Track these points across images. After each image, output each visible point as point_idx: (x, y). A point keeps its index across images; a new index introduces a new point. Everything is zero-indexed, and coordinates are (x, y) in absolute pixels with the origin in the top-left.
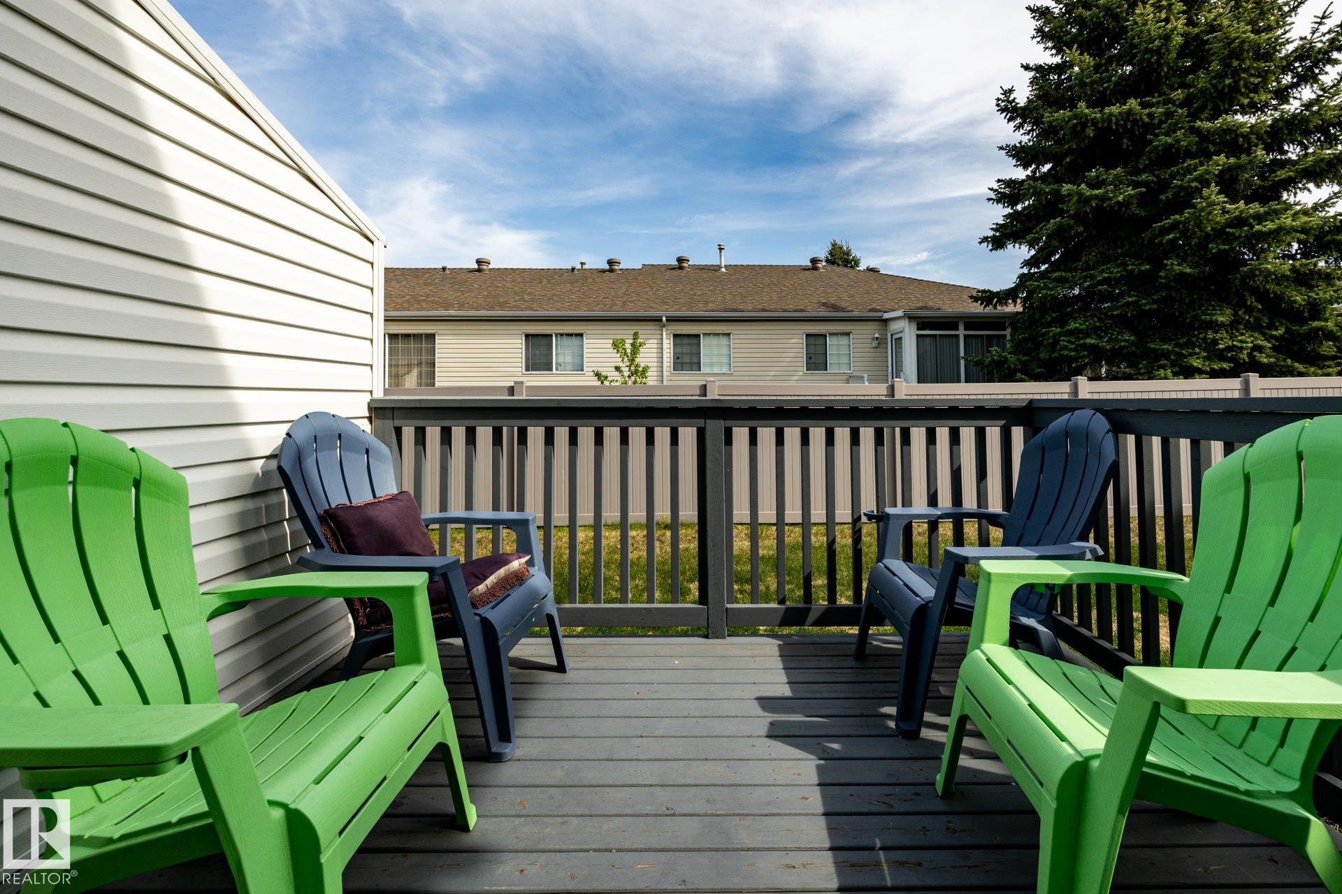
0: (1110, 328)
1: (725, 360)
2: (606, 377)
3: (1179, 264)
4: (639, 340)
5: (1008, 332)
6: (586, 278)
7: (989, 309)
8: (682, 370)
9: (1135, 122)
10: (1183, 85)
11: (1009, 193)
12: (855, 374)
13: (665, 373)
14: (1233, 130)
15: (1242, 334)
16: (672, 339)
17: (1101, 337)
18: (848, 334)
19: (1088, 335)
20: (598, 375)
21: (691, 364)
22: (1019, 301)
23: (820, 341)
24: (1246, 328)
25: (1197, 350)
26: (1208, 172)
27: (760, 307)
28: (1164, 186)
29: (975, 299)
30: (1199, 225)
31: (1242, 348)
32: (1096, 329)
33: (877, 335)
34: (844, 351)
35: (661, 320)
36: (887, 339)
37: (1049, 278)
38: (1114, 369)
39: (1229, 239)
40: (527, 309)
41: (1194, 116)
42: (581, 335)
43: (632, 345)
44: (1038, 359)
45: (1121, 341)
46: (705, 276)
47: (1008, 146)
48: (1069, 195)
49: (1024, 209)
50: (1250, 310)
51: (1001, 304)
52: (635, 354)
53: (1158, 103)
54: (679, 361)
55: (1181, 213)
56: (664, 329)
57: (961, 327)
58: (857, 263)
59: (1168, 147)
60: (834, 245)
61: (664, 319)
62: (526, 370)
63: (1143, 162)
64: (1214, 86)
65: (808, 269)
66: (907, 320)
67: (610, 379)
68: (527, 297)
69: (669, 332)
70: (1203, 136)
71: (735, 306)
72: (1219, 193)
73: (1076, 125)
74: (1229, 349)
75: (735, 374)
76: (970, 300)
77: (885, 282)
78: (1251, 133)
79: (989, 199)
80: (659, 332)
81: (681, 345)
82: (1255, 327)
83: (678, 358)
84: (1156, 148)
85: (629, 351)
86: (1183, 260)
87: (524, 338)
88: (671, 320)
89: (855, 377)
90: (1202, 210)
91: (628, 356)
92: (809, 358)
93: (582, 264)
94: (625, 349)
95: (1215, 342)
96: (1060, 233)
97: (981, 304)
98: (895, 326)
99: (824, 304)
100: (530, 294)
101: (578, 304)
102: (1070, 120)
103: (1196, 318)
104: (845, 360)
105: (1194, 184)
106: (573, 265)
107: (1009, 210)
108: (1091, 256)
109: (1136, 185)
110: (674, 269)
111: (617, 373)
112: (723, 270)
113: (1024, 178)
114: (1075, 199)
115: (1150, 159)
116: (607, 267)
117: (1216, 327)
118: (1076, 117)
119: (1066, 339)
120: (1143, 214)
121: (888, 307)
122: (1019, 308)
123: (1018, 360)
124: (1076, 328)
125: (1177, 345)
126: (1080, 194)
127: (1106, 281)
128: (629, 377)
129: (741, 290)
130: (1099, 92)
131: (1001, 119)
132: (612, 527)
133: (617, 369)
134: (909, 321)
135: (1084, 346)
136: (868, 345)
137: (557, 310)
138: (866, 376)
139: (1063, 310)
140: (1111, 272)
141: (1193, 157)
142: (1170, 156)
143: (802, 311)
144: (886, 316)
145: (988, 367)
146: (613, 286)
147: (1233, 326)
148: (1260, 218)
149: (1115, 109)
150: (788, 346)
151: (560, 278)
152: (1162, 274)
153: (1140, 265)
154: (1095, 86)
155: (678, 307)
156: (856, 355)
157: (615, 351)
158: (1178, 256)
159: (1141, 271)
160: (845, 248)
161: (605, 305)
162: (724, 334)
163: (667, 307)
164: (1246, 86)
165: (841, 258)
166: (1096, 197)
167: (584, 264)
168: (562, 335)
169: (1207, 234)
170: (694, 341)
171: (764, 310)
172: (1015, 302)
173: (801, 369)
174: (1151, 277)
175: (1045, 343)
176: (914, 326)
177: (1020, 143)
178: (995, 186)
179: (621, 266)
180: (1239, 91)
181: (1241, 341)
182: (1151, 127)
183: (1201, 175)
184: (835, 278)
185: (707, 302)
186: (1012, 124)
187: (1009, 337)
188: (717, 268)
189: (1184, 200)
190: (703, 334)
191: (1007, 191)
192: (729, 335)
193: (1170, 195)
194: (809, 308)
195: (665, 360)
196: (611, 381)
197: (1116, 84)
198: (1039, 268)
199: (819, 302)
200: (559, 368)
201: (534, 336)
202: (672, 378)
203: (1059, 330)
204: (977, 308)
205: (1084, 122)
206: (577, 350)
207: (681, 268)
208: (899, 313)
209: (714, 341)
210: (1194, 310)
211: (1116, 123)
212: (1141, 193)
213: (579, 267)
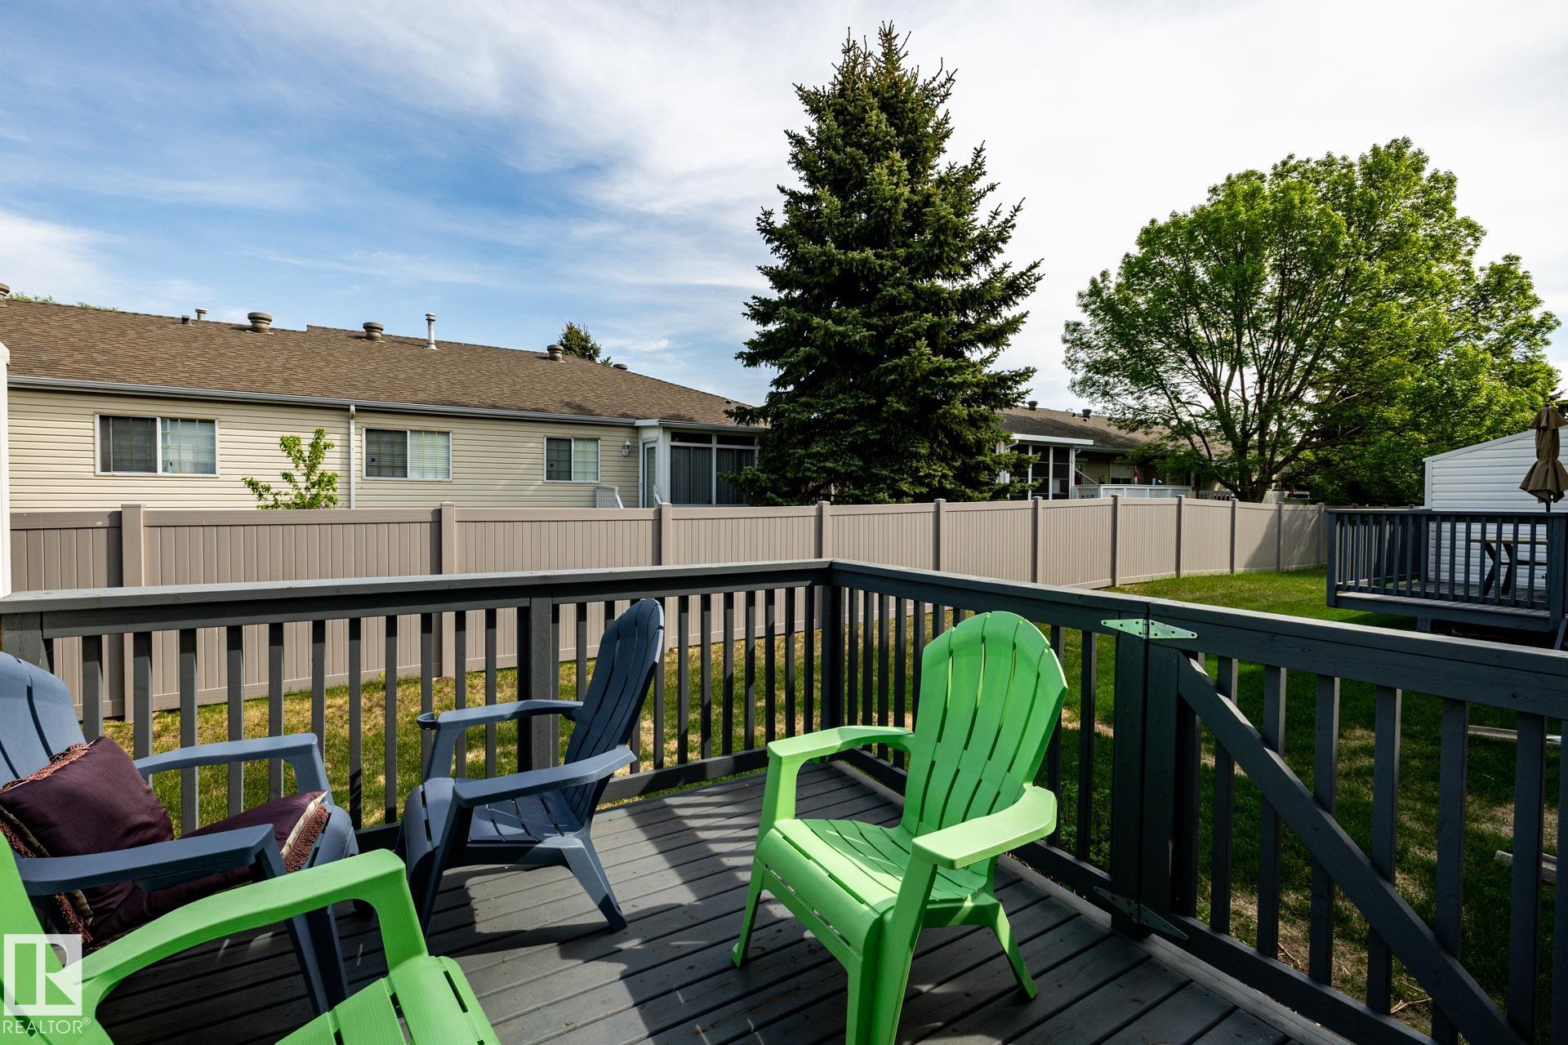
0: (844, 453)
1: (441, 464)
2: (268, 489)
3: (897, 402)
4: (323, 441)
5: (757, 448)
6: (211, 337)
7: (743, 426)
8: (379, 476)
9: (870, 269)
10: (905, 245)
11: (763, 311)
12: (603, 485)
13: (353, 480)
14: (936, 292)
15: (935, 464)
16: (364, 435)
17: (836, 461)
18: (596, 440)
19: (826, 459)
20: (252, 484)
21: (393, 467)
22: (769, 419)
23: (564, 446)
24: (938, 459)
25: (905, 476)
26: (919, 326)
27: (488, 401)
28: (888, 331)
29: (730, 414)
30: (912, 371)
31: (934, 476)
32: (833, 453)
33: (628, 443)
34: (591, 458)
35: (348, 410)
36: (638, 447)
37: (797, 402)
38: (846, 489)
39: (931, 385)
40: (102, 377)
41: (913, 273)
42: (212, 422)
43: (311, 445)
44: (784, 477)
45: (852, 465)
46: (408, 352)
47: (766, 268)
48: (818, 327)
49: (777, 330)
50: (940, 444)
51: (753, 422)
52: (316, 458)
53: (887, 256)
54: (374, 463)
55: (900, 358)
56: (352, 422)
57: (714, 440)
58: (596, 352)
59: (893, 298)
60: (570, 328)
61: (353, 408)
62: (103, 470)
63: (874, 306)
64: (927, 252)
65: (545, 358)
66: (661, 430)
67: (274, 491)
68: (100, 358)
69: (359, 426)
70: (919, 293)
71: (455, 399)
72: (927, 346)
73: (824, 261)
74: (927, 476)
75: (455, 481)
76: (725, 416)
77: (634, 382)
78: (949, 298)
79: (745, 314)
80: (345, 425)
81: (378, 443)
82: (943, 459)
83: (373, 460)
84: (884, 296)
85: (306, 454)
86: (900, 398)
87: (97, 421)
88: (361, 410)
89: (601, 488)
90: (915, 358)
91: (304, 461)
92: (550, 465)
93: (199, 312)
94: (300, 452)
95: (917, 470)
96: (808, 361)
97: (735, 420)
98: (647, 435)
99: (568, 404)
100: (104, 352)
101: (202, 375)
102: (820, 256)
103: (906, 449)
104: (591, 468)
105: (910, 335)
106: (186, 314)
107: (760, 328)
108: (831, 386)
109: (869, 327)
110: (360, 338)
111: (287, 484)
112: (433, 347)
113: (777, 299)
114: (822, 332)
115: (879, 305)
116: (248, 323)
117: (917, 456)
118: (824, 253)
119: (809, 461)
120: (873, 353)
121: (640, 412)
122: (769, 426)
123: (768, 478)
124: (818, 452)
125: (892, 471)
126: (827, 329)
127: (842, 411)
128: (307, 489)
129: (461, 377)
130: (844, 234)
131: (761, 238)
132: (301, 695)
133: (287, 477)
134: (664, 431)
135: (824, 469)
136: (618, 454)
137: (166, 383)
138: (617, 488)
139: (809, 432)
140: (847, 403)
141: (910, 310)
142: (893, 306)
143: (543, 410)
144: (639, 423)
145: (741, 485)
146: (262, 353)
147: (929, 457)
148: (952, 371)
149: (855, 255)
150: (524, 450)
151: (160, 332)
152: (885, 409)
153: (869, 398)
154: (841, 228)
155: (373, 393)
156: (604, 463)
157: (286, 453)
158: (896, 395)
159: (869, 405)
160: (583, 334)
161: (253, 382)
162: (440, 433)
163: (355, 392)
164: (947, 258)
165: (577, 345)
166: (839, 333)
167: (203, 312)
168: (174, 420)
169: (917, 379)
170: (398, 438)
171: (494, 407)
172: (766, 421)
173: (540, 477)
174: (877, 408)
175: (792, 463)
176: (668, 437)
177: (777, 267)
178: (751, 302)
179: (272, 325)
180: (942, 261)
181: (935, 470)
182: (881, 277)
183: (915, 328)
184: (579, 372)
185: (416, 390)
186: (770, 246)
187: (757, 454)
188: (425, 344)
189: (903, 347)
190: (411, 431)
191: (761, 309)
192: (447, 433)
193: (892, 340)
194: (550, 408)
195: (353, 462)
196: (277, 494)
197: (857, 230)
198: (785, 388)
199: (562, 401)
200: (169, 468)
201: (117, 418)
202: (364, 486)
203: (803, 452)
204: (731, 423)
205: (831, 261)
206: (204, 445)
207: (370, 338)
208: (654, 422)
209: (427, 440)
210: (905, 442)
211: (857, 268)
212: (872, 335)
213: (194, 316)
